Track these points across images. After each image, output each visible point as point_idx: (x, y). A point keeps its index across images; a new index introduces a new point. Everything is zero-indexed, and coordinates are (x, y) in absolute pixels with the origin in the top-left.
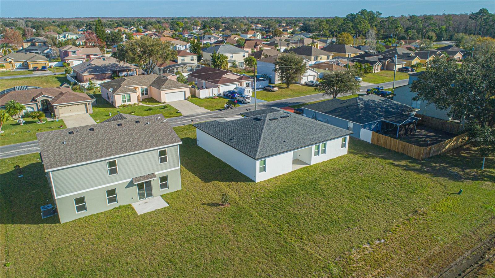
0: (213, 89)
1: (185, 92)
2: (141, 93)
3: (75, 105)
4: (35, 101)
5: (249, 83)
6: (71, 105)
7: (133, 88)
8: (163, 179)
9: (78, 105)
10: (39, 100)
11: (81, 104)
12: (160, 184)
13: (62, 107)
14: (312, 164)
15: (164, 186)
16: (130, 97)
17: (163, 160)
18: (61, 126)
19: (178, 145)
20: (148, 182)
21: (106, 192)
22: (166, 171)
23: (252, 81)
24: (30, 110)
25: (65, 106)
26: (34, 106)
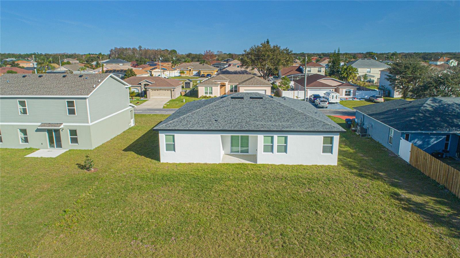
0: (299, 91)
1: (265, 90)
2: (230, 89)
3: (163, 90)
4: (140, 84)
5: (350, 91)
6: (160, 90)
7: (220, 83)
8: (73, 132)
9: (165, 90)
10: (143, 84)
11: (168, 90)
12: (69, 137)
13: (153, 90)
14: (258, 163)
15: (74, 140)
16: (212, 89)
17: (72, 112)
18: (138, 103)
19: (85, 98)
20: (57, 131)
21: (19, 130)
22: (73, 125)
23: (354, 89)
24: (136, 91)
25: (155, 90)
26: (139, 88)
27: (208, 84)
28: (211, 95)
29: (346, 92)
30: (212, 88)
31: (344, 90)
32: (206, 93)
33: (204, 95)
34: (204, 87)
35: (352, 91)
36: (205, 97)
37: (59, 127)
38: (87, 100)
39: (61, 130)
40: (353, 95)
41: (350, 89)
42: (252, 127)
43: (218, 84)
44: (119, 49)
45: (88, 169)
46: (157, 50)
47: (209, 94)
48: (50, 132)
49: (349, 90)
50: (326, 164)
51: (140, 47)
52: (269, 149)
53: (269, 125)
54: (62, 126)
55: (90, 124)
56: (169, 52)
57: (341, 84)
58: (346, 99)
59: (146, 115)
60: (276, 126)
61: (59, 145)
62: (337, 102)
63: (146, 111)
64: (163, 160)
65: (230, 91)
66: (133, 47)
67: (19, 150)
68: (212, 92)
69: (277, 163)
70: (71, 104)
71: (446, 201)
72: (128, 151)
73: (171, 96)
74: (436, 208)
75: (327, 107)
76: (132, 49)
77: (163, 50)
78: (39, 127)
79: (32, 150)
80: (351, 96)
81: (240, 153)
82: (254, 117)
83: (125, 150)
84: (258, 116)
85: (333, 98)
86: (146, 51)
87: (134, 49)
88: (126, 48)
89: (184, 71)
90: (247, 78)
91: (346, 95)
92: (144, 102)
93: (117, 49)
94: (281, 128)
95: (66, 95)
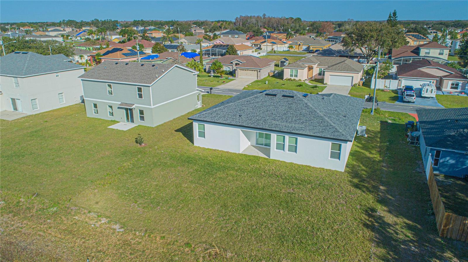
0: (391, 80)
1: (353, 77)
2: (318, 72)
3: (250, 70)
4: (232, 63)
5: (458, 84)
6: (247, 70)
7: (308, 66)
8: (142, 112)
9: (252, 70)
10: (234, 63)
11: (255, 71)
12: (139, 115)
13: (241, 70)
14: (271, 158)
15: (142, 118)
16: (297, 72)
17: (140, 96)
18: (224, 82)
19: (149, 87)
20: (131, 110)
21: (108, 106)
22: (142, 106)
23: (464, 82)
24: (228, 69)
25: (243, 70)
26: (231, 67)
27: (294, 67)
28: (296, 78)
29: (453, 84)
30: (297, 70)
31: (450, 82)
32: (291, 76)
33: (289, 77)
34: (290, 70)
35: (460, 85)
36: (289, 80)
37: (131, 107)
38: (151, 87)
39: (133, 109)
40: (461, 89)
41: (458, 81)
42: (267, 126)
43: (306, 67)
44: (244, 17)
45: (140, 144)
46: (282, 18)
47: (295, 77)
48: (127, 109)
49: (456, 82)
50: (333, 169)
51: (264, 15)
52: (281, 147)
53: (283, 125)
54: (134, 107)
55: (152, 107)
56: (293, 20)
57: (449, 74)
58: (450, 93)
59: (222, 95)
60: (288, 127)
61: (132, 121)
62: (432, 96)
63: (225, 91)
64: (196, 144)
65: (318, 75)
66: (258, 15)
67: (107, 121)
68: (297, 75)
69: (288, 161)
70: (140, 90)
71: (419, 226)
72: (179, 131)
73: (257, 77)
74: (400, 231)
75: (414, 102)
76: (256, 17)
77: (287, 19)
78: (119, 105)
79: (114, 122)
80: (459, 90)
81: (264, 146)
82: (274, 116)
83: (176, 131)
84: (278, 115)
85: (427, 92)
86: (270, 19)
87: (258, 17)
88: (251, 16)
89: (293, 46)
90: (339, 62)
91: (452, 88)
92: (229, 82)
93: (242, 17)
94: (291, 129)
95: (136, 83)
